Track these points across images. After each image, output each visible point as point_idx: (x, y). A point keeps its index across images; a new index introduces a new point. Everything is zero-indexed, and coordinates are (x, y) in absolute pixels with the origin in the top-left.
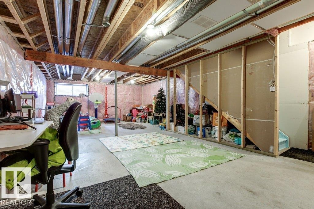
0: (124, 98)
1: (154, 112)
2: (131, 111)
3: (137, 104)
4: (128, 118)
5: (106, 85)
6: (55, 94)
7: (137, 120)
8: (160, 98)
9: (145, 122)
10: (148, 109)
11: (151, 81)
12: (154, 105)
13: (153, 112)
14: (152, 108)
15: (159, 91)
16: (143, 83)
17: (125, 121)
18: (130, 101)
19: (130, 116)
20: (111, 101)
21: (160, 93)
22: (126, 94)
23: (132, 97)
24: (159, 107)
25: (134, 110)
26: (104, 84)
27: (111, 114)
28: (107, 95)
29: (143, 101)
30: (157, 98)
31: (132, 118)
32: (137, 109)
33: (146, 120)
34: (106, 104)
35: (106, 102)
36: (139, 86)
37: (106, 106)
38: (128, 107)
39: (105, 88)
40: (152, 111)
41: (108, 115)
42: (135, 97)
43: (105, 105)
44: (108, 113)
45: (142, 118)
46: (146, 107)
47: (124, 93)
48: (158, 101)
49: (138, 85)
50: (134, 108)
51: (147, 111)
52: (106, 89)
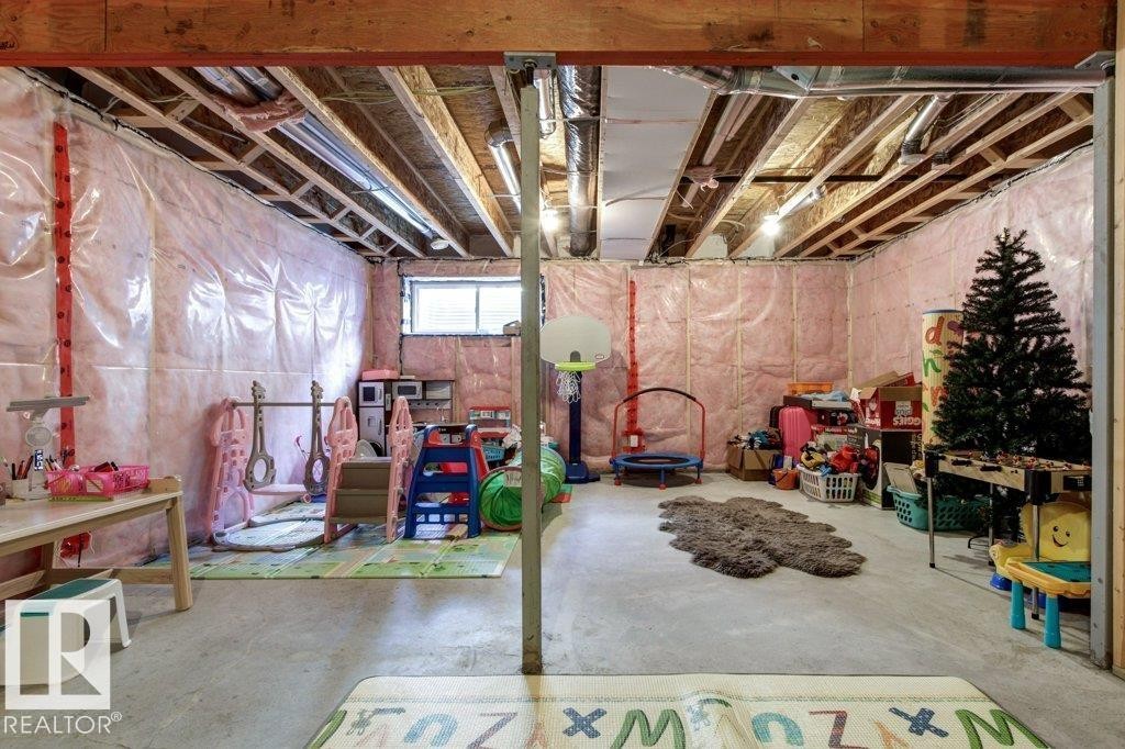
0: (733, 343)
1: (937, 441)
2: (774, 416)
3: (811, 375)
4: (752, 463)
5: (632, 273)
6: (401, 329)
7: (803, 481)
8: (995, 317)
9: (860, 498)
10: (887, 411)
11: (908, 216)
12: (931, 382)
13: (929, 437)
14: (918, 407)
15: (988, 264)
16: (850, 236)
17: (738, 477)
18: (769, 360)
19: (762, 447)
20: (654, 360)
21: (991, 282)
22: (744, 320)
23: (782, 336)
24: (986, 403)
25: (788, 411)
26: (618, 267)
27: (658, 430)
28: (638, 329)
29: (856, 359)
30: (969, 323)
31: (778, 462)
32: (806, 405)
33: (872, 484)
34: (633, 375)
35: (634, 364)
36: (829, 267)
37: (632, 386)
38: (759, 391)
39: (625, 288)
40: (914, 421)
41: (639, 433)
42: (799, 333)
43: (624, 380)
44: (640, 425)
45: (834, 471)
46: (869, 393)
47: (733, 310)
48: (977, 350)
49: (823, 262)
50: (791, 401)
51: (877, 422)
52: (633, 294)
